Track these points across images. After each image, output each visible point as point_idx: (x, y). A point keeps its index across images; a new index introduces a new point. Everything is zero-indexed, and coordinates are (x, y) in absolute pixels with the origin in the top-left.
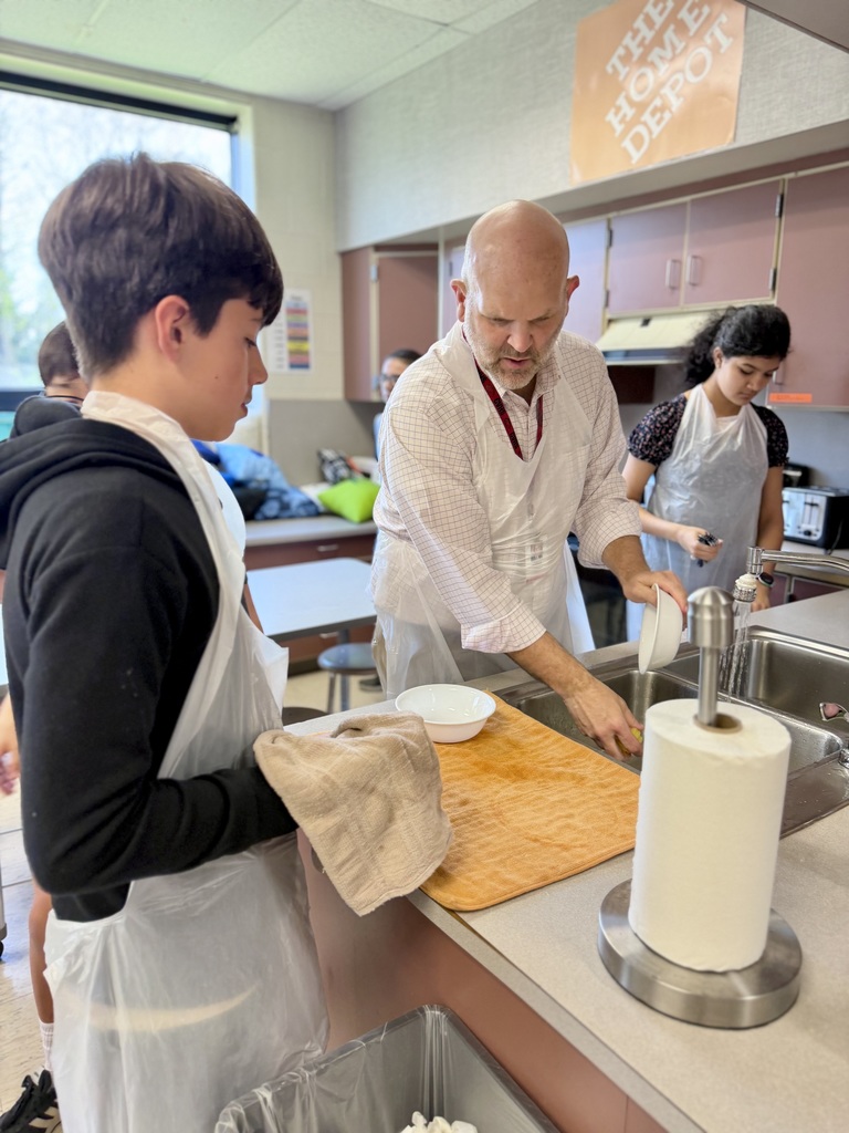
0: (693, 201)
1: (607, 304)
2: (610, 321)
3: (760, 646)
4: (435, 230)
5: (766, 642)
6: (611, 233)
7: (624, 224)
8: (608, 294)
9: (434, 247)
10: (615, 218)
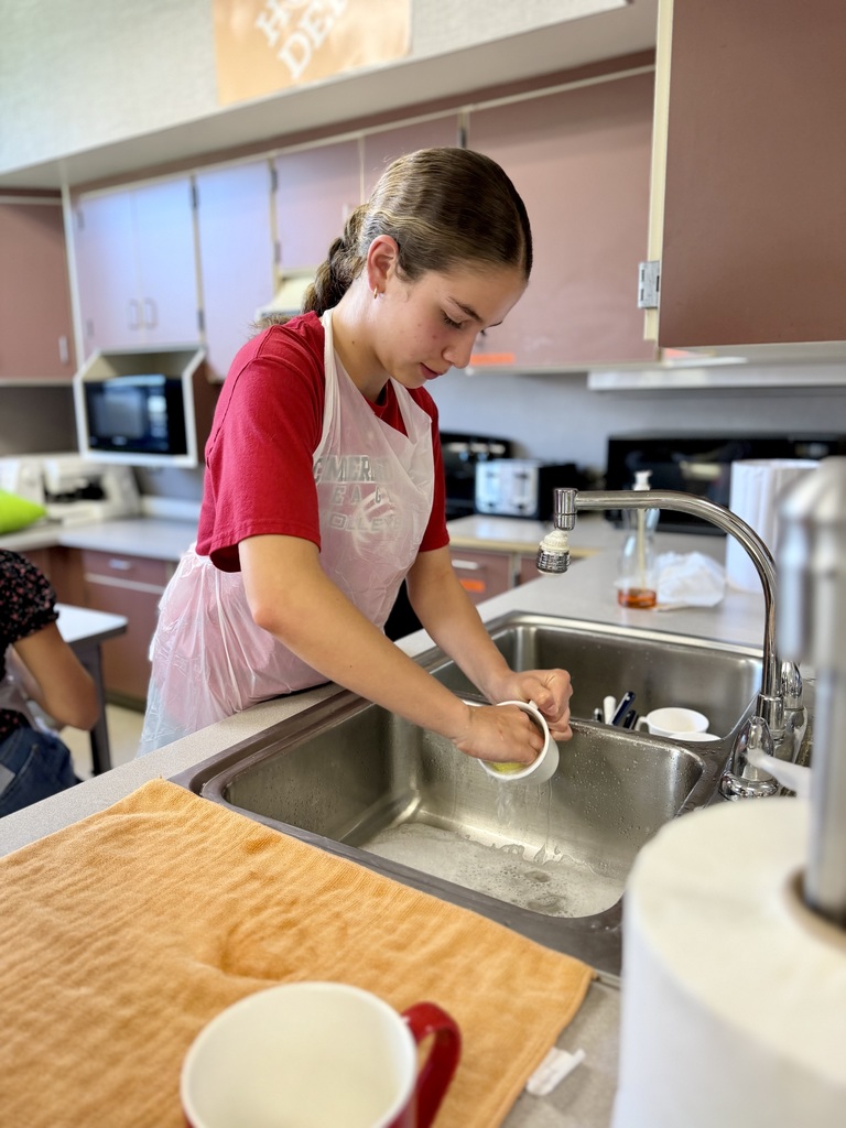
0: (368, 138)
1: (278, 258)
2: (285, 280)
3: (526, 634)
4: (52, 165)
5: (533, 629)
6: (274, 175)
7: (291, 166)
8: (278, 248)
9: (57, 193)
10: (279, 157)
